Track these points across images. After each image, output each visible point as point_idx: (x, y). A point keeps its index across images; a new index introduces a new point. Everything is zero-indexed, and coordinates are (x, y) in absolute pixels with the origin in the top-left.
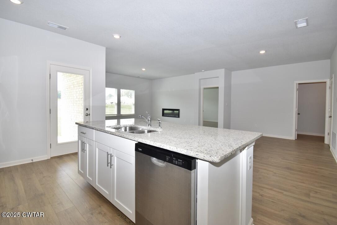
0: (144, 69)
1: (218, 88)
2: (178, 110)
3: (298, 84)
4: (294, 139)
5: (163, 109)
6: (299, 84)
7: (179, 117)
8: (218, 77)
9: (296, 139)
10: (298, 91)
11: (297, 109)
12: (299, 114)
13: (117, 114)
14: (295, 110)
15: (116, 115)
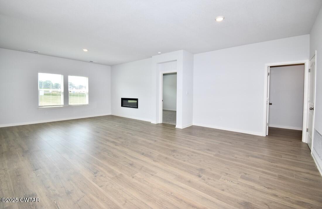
0: (86, 50)
1: (176, 73)
2: (137, 100)
3: (269, 67)
4: (265, 135)
5: (121, 98)
6: (271, 67)
7: (137, 108)
8: (176, 60)
9: (267, 135)
10: (269, 76)
11: (268, 98)
12: (270, 104)
13: (63, 104)
14: (265, 99)
15: (62, 106)
